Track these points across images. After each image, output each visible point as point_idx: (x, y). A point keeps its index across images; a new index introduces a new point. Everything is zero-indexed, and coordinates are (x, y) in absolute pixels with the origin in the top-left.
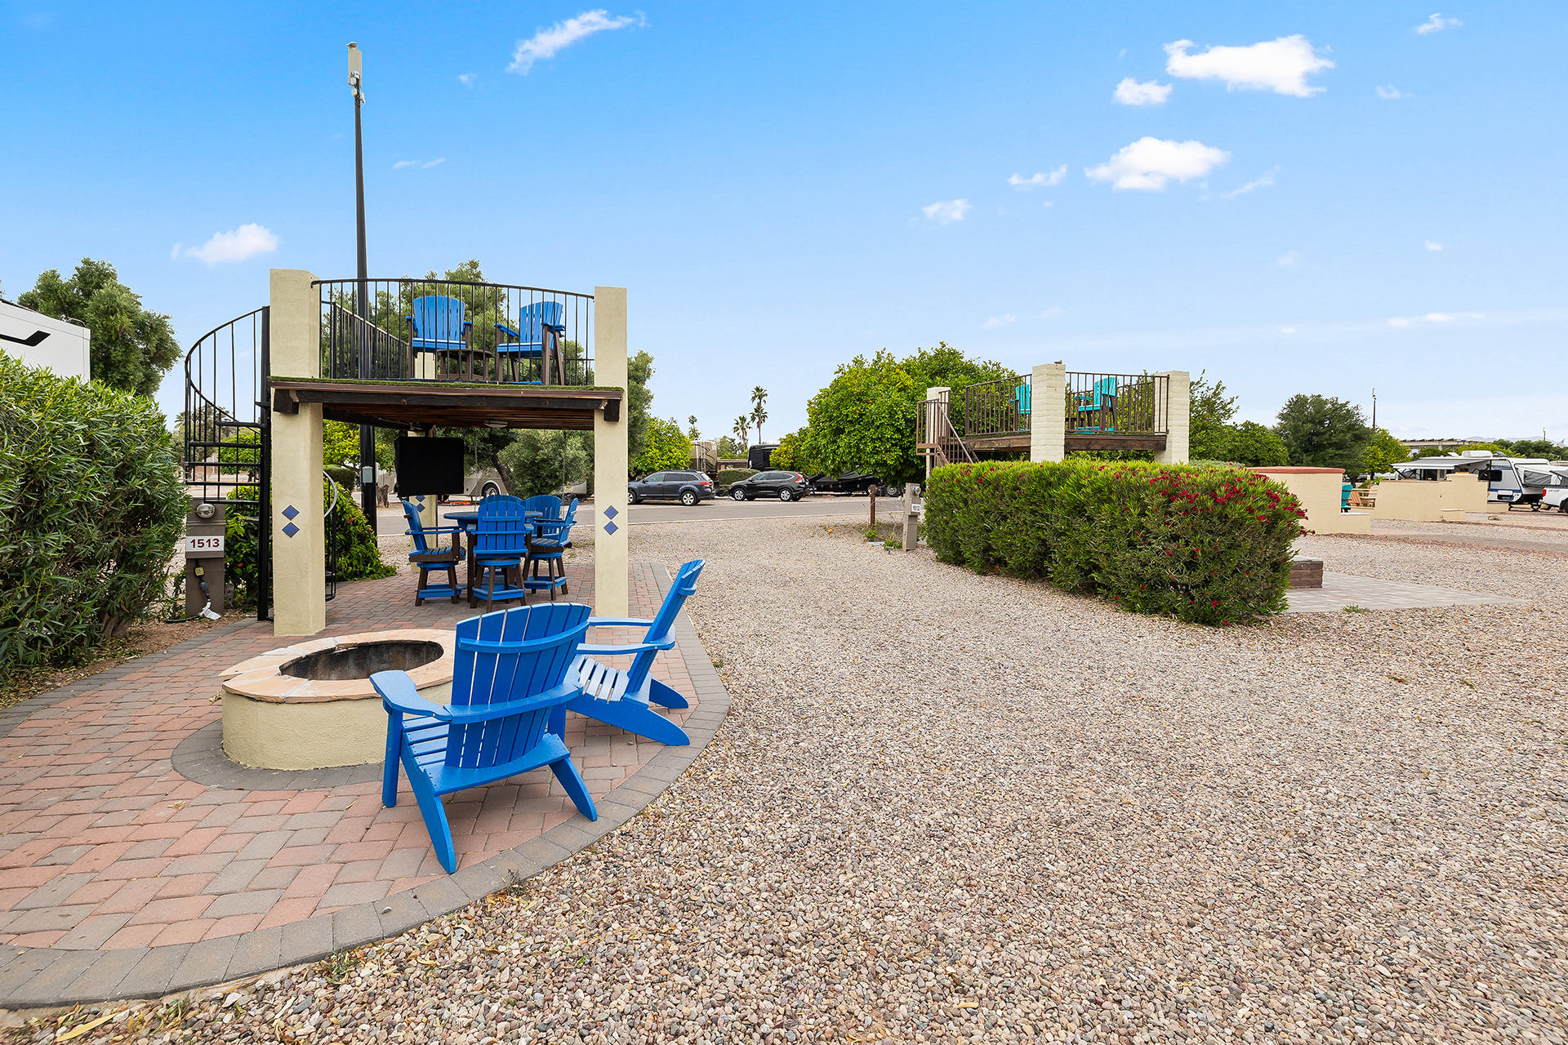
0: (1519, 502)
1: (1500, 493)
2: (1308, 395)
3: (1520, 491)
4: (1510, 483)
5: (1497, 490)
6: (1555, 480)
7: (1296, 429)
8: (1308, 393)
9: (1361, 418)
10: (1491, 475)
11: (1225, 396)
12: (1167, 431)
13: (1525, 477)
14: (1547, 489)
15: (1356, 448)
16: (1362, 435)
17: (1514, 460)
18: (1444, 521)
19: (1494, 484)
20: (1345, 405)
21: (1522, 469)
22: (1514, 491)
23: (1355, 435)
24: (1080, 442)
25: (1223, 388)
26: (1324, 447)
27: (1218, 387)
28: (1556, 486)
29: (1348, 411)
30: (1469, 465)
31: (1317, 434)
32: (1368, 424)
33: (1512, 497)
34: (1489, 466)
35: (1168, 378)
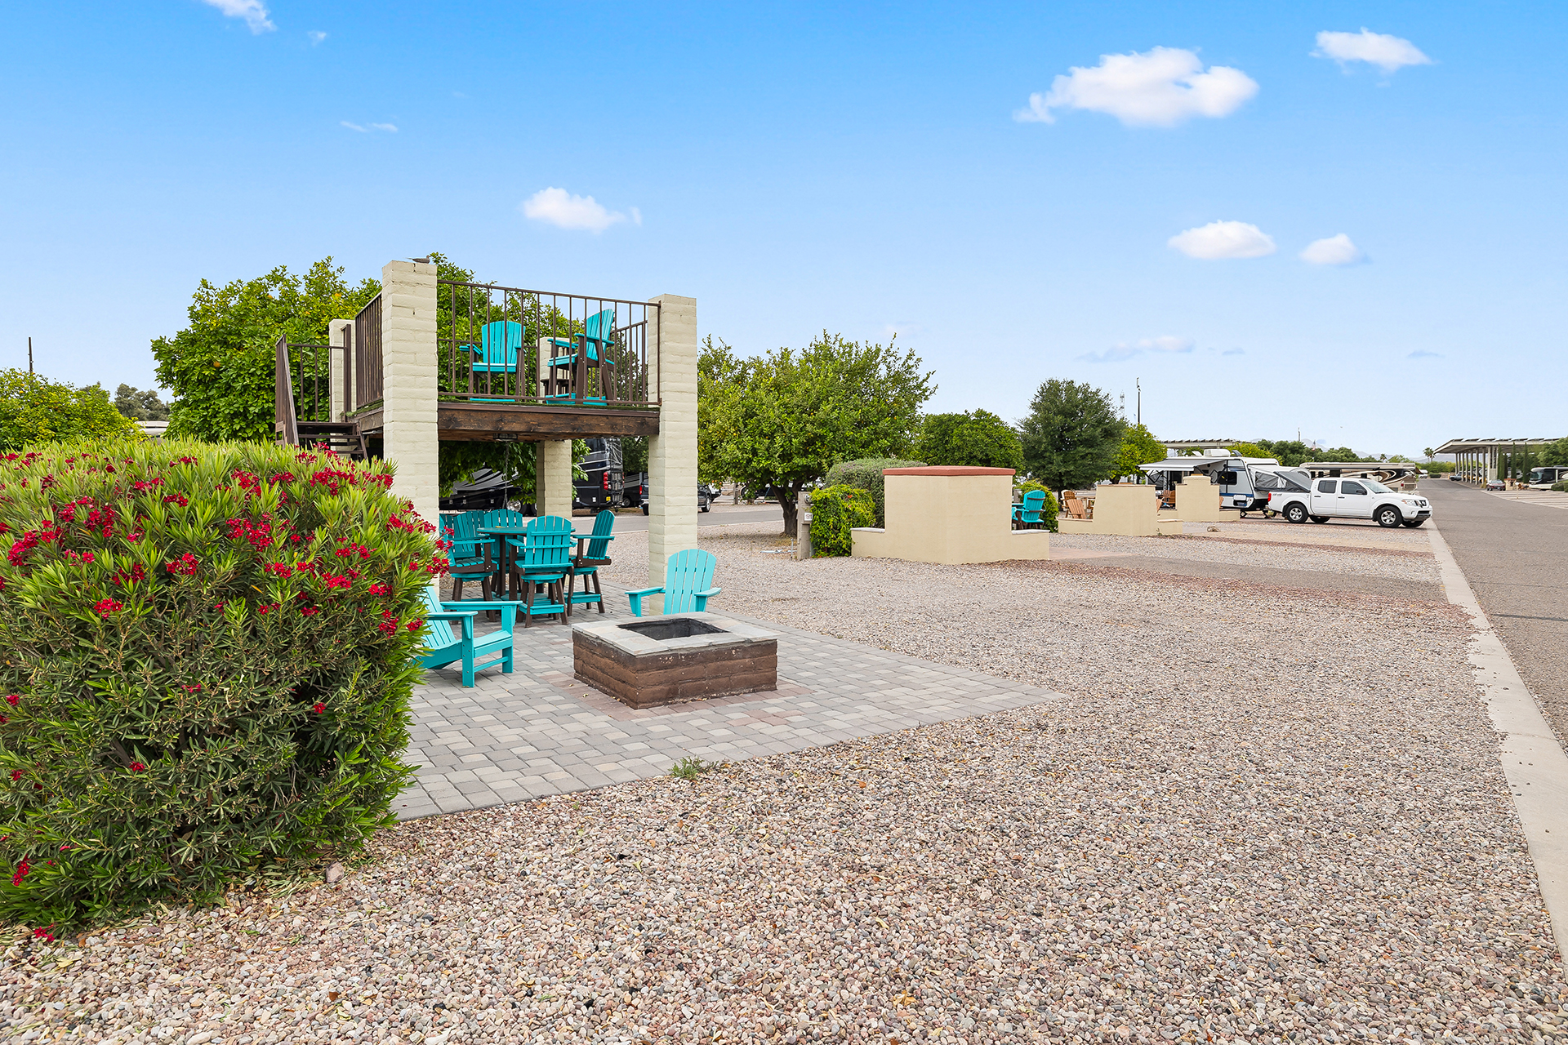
0: (1252, 508)
1: (1237, 498)
2: (1061, 381)
3: (1252, 496)
4: (1244, 488)
5: (1232, 495)
6: (1281, 484)
7: (1047, 423)
8: (1061, 377)
9: (1111, 410)
10: (1227, 477)
11: (921, 372)
12: (660, 400)
13: (1257, 479)
14: (1272, 493)
15: (1106, 446)
16: (1112, 431)
17: (1248, 460)
18: (1160, 536)
19: (1231, 488)
20: (1096, 393)
21: (1254, 469)
22: (1247, 496)
23: (1106, 431)
24: (479, 416)
25: (919, 360)
26: (1075, 445)
27: (910, 357)
28: (1282, 490)
29: (1100, 401)
30: (1209, 465)
31: (1070, 429)
32: (1132, 421)
33: (1245, 502)
34: (1226, 466)
35: (659, 307)
